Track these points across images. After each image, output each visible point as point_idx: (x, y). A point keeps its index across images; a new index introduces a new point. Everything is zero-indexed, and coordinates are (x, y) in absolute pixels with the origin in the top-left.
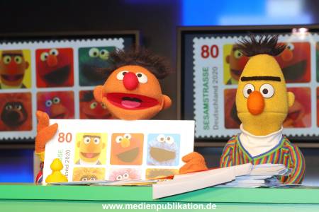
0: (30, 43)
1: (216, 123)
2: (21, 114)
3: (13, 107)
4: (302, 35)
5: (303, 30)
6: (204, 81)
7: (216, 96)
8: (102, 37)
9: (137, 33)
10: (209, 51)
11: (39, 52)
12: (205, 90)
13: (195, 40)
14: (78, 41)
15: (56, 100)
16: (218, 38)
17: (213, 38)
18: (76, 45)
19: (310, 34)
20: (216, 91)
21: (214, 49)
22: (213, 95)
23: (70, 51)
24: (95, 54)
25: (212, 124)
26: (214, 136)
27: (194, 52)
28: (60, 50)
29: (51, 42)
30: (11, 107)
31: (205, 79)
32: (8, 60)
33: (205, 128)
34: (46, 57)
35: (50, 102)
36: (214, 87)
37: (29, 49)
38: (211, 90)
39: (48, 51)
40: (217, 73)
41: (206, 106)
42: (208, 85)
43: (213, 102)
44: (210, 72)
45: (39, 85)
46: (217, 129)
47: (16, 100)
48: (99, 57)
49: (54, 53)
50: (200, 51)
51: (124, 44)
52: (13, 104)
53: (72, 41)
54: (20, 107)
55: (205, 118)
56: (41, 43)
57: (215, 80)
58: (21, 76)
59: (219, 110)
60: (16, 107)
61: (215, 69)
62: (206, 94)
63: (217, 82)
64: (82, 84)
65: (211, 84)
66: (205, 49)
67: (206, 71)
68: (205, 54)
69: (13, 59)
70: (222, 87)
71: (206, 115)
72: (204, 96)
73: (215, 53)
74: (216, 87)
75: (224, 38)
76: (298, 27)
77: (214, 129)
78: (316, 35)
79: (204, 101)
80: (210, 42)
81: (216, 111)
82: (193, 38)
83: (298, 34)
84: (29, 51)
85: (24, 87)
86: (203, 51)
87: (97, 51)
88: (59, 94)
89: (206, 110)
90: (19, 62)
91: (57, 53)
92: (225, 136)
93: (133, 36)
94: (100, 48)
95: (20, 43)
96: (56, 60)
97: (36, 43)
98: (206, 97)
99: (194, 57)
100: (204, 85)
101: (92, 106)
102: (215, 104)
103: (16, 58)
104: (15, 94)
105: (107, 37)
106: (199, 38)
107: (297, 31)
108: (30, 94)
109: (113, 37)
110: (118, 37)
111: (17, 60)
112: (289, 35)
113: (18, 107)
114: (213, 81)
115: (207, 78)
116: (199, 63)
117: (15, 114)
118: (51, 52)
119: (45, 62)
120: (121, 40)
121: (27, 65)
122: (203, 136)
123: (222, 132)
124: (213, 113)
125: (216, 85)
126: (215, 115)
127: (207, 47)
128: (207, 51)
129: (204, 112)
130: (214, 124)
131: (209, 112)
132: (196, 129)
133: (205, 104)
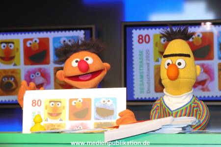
0: (19, 34)
1: (149, 89)
2: (14, 84)
3: (8, 79)
4: (208, 27)
5: (208, 24)
6: (140, 59)
7: (148, 70)
8: (69, 30)
9: (93, 27)
10: (144, 39)
11: (25, 41)
12: (141, 66)
13: (134, 31)
14: (52, 33)
15: (38, 74)
16: (150, 30)
17: (146, 30)
18: (51, 36)
19: (213, 26)
20: (148, 66)
21: (147, 38)
22: (147, 69)
24: (64, 41)
25: (145, 90)
26: (147, 98)
27: (133, 39)
28: (40, 39)
29: (34, 34)
30: (6, 79)
31: (141, 58)
32: (4, 46)
33: (141, 92)
34: (30, 44)
35: (34, 75)
36: (147, 64)
37: (19, 40)
38: (145, 66)
39: (31, 39)
40: (149, 54)
41: (142, 77)
42: (143, 62)
43: (146, 74)
44: (144, 53)
46: (150, 93)
47: (10, 74)
49: (36, 41)
51: (84, 34)
52: (8, 77)
53: (49, 33)
54: (13, 79)
55: (141, 85)
56: (27, 34)
57: (148, 58)
59: (151, 79)
60: (10, 79)
61: (148, 51)
62: (141, 68)
63: (149, 60)
65: (145, 62)
66: (141, 37)
67: (141, 52)
68: (141, 41)
69: (7, 46)
70: (153, 64)
71: (141, 83)
72: (140, 70)
73: (147, 40)
74: (148, 64)
75: (154, 30)
76: (205, 21)
77: (148, 93)
78: (217, 27)
79: (140, 73)
80: (144, 32)
81: (149, 81)
82: (132, 30)
83: (205, 26)
85: (15, 65)
86: (139, 39)
87: (66, 39)
88: (40, 70)
89: (141, 79)
90: (12, 48)
91: (38, 41)
92: (155, 98)
93: (91, 29)
95: (12, 35)
96: (38, 46)
97: (23, 34)
98: (141, 71)
99: (133, 43)
100: (140, 62)
102: (148, 76)
103: (10, 44)
104: (10, 70)
105: (73, 30)
106: (136, 30)
107: (205, 24)
108: (20, 70)
109: (76, 29)
110: (80, 29)
111: (11, 46)
112: (199, 27)
113: (11, 79)
114: (147, 60)
115: (142, 58)
116: (137, 48)
118: (34, 41)
119: (30, 47)
120: (83, 32)
121: (18, 49)
122: (140, 98)
123: (153, 95)
124: (147, 81)
125: (148, 62)
126: (148, 83)
128: (142, 39)
129: (140, 81)
130: (147, 90)
131: (144, 81)
132: (134, 93)
133: (140, 76)
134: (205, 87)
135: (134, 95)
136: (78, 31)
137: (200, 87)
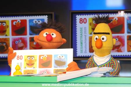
0: (9, 17)
1: (86, 51)
2: (5, 47)
3: (2, 44)
4: (122, 14)
5: (122, 12)
6: (81, 33)
7: (86, 39)
8: (39, 15)
9: (53, 13)
10: (83, 21)
12: (81, 37)
13: (77, 16)
14: (29, 16)
15: (20, 41)
16: (87, 15)
17: (84, 15)
18: (28, 18)
19: (125, 13)
20: (86, 37)
21: (85, 20)
22: (84, 39)
23: (25, 21)
24: (36, 22)
25: (84, 51)
26: (85, 56)
27: (77, 21)
28: (21, 20)
29: (18, 17)
31: (81, 32)
33: (81, 52)
34: (15, 23)
35: (17, 42)
36: (85, 35)
37: (8, 20)
38: (84, 37)
39: (16, 21)
40: (86, 30)
41: (82, 43)
42: (82, 35)
43: (84, 41)
44: (83, 29)
45: (13, 35)
46: (86, 53)
47: (3, 41)
48: (37, 23)
49: (19, 22)
50: (79, 21)
51: (48, 18)
52: (2, 43)
53: (26, 17)
54: (5, 44)
55: (81, 48)
56: (13, 17)
57: (85, 32)
58: (5, 31)
59: (87, 45)
60: (3, 44)
61: (85, 28)
62: (81, 38)
63: (86, 33)
64: (30, 34)
65: (83, 34)
66: (81, 20)
67: (81, 29)
68: (81, 22)
69: (2, 24)
70: (88, 36)
71: (81, 47)
72: (81, 39)
73: (85, 22)
75: (89, 15)
76: (120, 10)
77: (85, 53)
78: (127, 14)
80: (83, 17)
81: (86, 45)
84: (8, 21)
85: (6, 35)
86: (80, 21)
87: (36, 21)
88: (21, 38)
89: (81, 45)
90: (5, 25)
91: (20, 22)
92: (89, 56)
93: (51, 15)
94: (38, 20)
95: (5, 18)
97: (11, 17)
98: (81, 40)
99: (77, 23)
100: (81, 35)
101: (35, 44)
102: (85, 43)
103: (3, 23)
104: (3, 39)
105: (41, 15)
106: (78, 15)
107: (120, 12)
108: (9, 38)
109: (43, 15)
110: (45, 15)
111: (4, 24)
113: (4, 44)
115: (82, 32)
116: (79, 26)
117: (3, 47)
118: (18, 21)
119: (15, 25)
120: (47, 16)
122: (80, 56)
123: (88, 54)
124: (84, 46)
125: (85, 34)
126: (85, 47)
127: (82, 19)
128: (82, 21)
129: (81, 46)
130: (85, 51)
131: (83, 46)
132: (77, 53)
133: (81, 43)
134: (119, 49)
135: (77, 54)
136: (44, 16)
137: (116, 49)
